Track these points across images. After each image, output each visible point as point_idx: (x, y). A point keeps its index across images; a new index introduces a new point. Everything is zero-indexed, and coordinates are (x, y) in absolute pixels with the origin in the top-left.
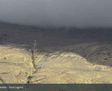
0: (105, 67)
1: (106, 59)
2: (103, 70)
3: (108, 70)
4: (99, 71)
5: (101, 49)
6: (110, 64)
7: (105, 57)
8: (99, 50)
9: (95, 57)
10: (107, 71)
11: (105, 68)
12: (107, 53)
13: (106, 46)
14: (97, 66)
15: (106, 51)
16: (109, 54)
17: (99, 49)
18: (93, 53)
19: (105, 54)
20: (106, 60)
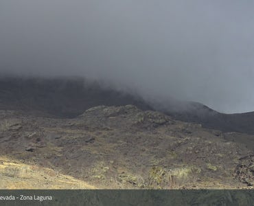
0: (29, 168)
1: (31, 150)
2: (22, 174)
3: (34, 175)
4: (13, 176)
5: (20, 128)
6: (40, 162)
7: (30, 145)
8: (17, 130)
9: (7, 143)
10: (32, 178)
11: (26, 171)
12: (35, 136)
13: (34, 121)
14: (10, 165)
15: (33, 131)
16: (38, 140)
17: (17, 127)
18: (3, 134)
19: (30, 138)
20: (30, 152)
